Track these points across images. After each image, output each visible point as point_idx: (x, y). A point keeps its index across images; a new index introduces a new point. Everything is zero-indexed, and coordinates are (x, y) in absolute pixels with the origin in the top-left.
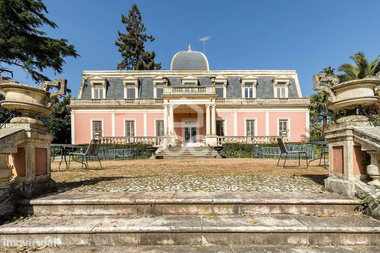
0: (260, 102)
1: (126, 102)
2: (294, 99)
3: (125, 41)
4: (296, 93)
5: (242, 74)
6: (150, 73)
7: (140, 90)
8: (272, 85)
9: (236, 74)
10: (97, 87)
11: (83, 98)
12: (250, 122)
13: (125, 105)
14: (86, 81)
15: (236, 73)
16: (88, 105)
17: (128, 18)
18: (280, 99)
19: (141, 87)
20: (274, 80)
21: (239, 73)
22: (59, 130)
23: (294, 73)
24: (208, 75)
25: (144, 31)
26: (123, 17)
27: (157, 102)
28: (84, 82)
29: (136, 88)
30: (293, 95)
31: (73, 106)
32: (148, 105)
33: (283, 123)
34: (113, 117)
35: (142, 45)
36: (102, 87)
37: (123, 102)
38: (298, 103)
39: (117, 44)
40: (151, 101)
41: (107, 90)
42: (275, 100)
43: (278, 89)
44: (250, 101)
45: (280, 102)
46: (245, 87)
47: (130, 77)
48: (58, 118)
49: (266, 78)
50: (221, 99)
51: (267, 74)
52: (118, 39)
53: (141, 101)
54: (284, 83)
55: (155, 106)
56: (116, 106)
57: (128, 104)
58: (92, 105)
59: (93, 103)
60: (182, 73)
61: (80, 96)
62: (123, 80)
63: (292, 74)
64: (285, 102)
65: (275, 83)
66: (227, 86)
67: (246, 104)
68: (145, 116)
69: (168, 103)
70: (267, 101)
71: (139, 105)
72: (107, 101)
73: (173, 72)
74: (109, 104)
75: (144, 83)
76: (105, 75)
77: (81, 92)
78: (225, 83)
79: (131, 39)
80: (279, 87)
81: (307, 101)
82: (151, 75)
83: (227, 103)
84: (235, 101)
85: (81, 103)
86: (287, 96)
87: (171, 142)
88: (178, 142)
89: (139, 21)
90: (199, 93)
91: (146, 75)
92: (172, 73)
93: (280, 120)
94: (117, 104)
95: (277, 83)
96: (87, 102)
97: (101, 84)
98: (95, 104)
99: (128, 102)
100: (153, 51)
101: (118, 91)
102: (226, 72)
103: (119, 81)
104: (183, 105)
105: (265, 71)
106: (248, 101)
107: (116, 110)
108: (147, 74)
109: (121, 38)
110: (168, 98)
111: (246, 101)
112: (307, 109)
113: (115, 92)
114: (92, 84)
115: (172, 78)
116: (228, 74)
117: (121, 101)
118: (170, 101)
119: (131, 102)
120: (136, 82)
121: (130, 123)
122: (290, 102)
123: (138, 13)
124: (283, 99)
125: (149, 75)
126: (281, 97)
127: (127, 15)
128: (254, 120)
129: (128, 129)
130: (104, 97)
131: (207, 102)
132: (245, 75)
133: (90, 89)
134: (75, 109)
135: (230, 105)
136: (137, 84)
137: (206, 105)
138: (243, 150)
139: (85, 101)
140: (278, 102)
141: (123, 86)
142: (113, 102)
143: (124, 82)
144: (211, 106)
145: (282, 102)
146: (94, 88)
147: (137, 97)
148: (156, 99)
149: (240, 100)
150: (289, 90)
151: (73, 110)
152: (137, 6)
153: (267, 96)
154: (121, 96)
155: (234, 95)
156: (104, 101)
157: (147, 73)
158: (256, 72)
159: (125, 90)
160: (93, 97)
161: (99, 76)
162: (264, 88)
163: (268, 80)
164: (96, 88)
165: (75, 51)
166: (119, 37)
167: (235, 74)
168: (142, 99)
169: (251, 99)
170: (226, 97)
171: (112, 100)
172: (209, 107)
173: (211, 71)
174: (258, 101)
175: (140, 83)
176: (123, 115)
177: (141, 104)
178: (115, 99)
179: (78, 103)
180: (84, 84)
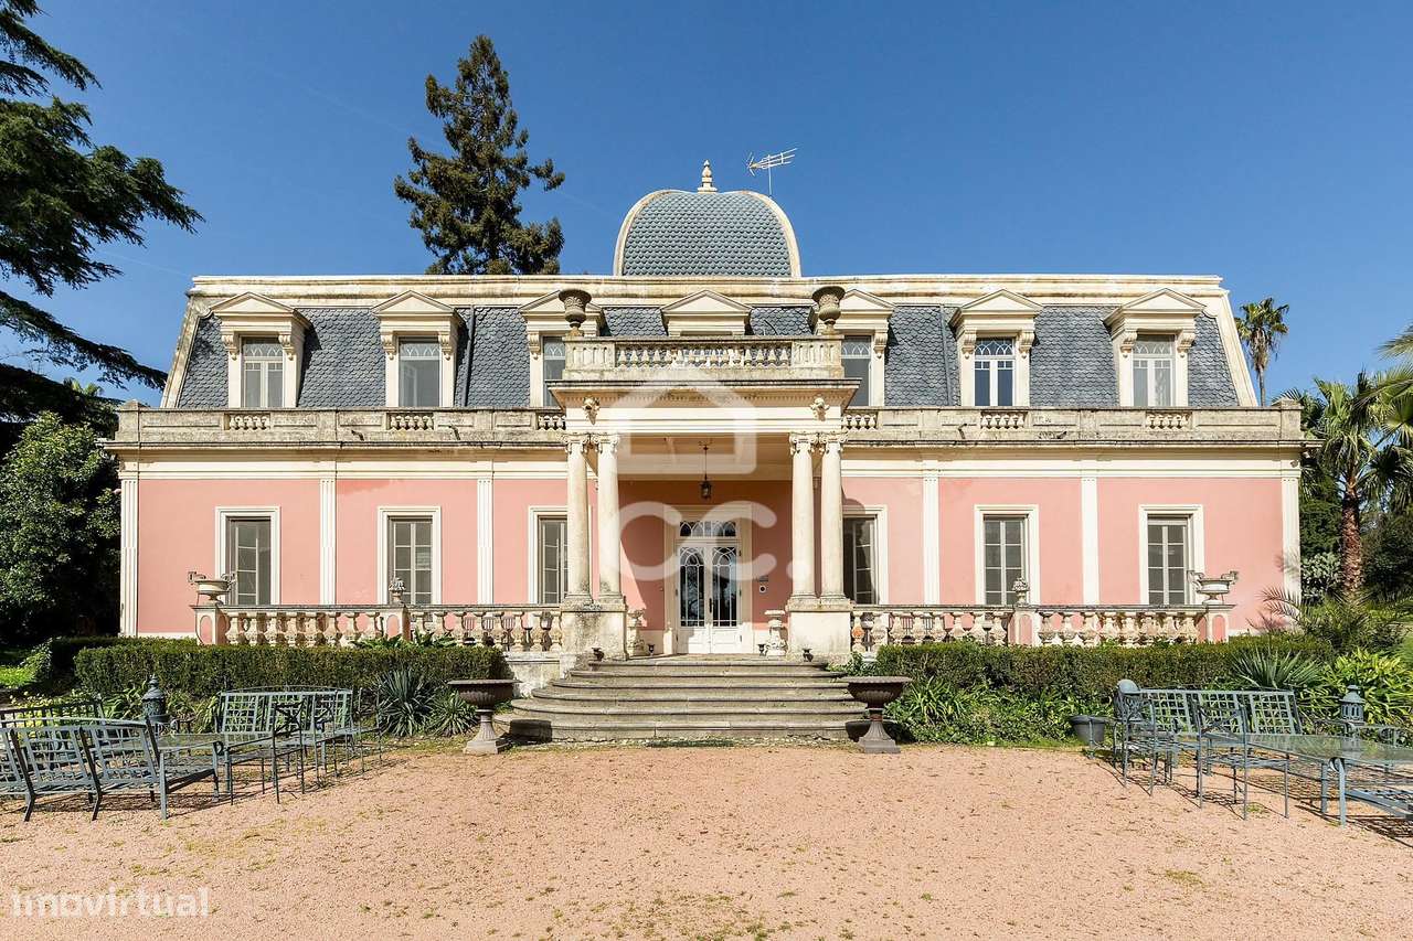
0: (1052, 429)
1: (394, 423)
2: (1221, 414)
3: (439, 182)
4: (1228, 384)
5: (960, 291)
6: (516, 288)
7: (464, 369)
8: (1109, 348)
9: (934, 295)
10: (258, 354)
11: (183, 406)
12: (1003, 525)
13: (386, 438)
14: (203, 323)
15: (929, 288)
16: (206, 438)
17: (454, 91)
18: (1150, 411)
19: (467, 352)
20: (1118, 321)
21: (947, 289)
22: (63, 558)
23: (1215, 289)
24: (792, 296)
25: (520, 146)
26: (432, 85)
27: (547, 428)
28: (192, 328)
29: (443, 357)
30: (1210, 392)
31: (129, 444)
32: (500, 438)
33: (1165, 530)
34: (327, 497)
35: (510, 197)
36: (280, 354)
37: (376, 427)
38: (1241, 433)
39: (403, 193)
40: (513, 419)
41: (304, 364)
42: (1129, 417)
43: (1136, 363)
44: (1003, 422)
45: (1152, 427)
46: (978, 353)
47: (413, 306)
48: (64, 500)
49: (1077, 311)
50: (860, 412)
51: (1081, 292)
52: (412, 175)
53: (467, 419)
54: (1168, 336)
55: (531, 444)
56: (342, 443)
57: (403, 435)
58: (222, 438)
59: (232, 430)
60: (667, 289)
61: (173, 398)
62: (380, 319)
63: (1204, 292)
64: (1175, 429)
65: (1127, 335)
66: (887, 352)
67: (984, 436)
68: (484, 493)
69: (587, 426)
70: (1091, 424)
71: (453, 438)
72: (299, 420)
73: (625, 282)
74: (310, 435)
75: (486, 335)
76: (295, 297)
77: (177, 379)
78: (877, 336)
79: (464, 175)
80: (1141, 357)
81: (1286, 421)
82: (516, 295)
83: (891, 434)
84: (928, 423)
85: (173, 430)
86: (1181, 399)
87: (605, 635)
88: (644, 624)
89: (498, 102)
90: (757, 375)
91: (495, 296)
92: (618, 289)
93: (1150, 517)
94: (344, 435)
95: (1135, 336)
96: (202, 423)
97: (272, 339)
98: (241, 436)
99: (402, 423)
100: (555, 220)
101: (358, 375)
102: (881, 281)
103: (362, 325)
104: (670, 440)
105: (1073, 281)
106: (993, 422)
107: (342, 466)
108: (498, 292)
109: (425, 171)
110: (589, 401)
111: (985, 422)
112: (1286, 463)
113: (345, 377)
114: (231, 338)
115: (618, 312)
116: (894, 291)
117: (369, 418)
118: (602, 413)
119: (416, 427)
120: (444, 328)
121: (413, 527)
122: (1201, 426)
123: (495, 72)
124: (1164, 412)
125: (511, 296)
126: (1152, 403)
127: (449, 81)
128: (1023, 517)
129: (400, 559)
130: (289, 400)
131: (796, 420)
132: (976, 295)
133: (221, 363)
134: (141, 461)
135: (903, 442)
136: (447, 338)
137: (792, 439)
138: (997, 684)
139: (193, 418)
140: (1142, 428)
141: (380, 348)
142: (327, 428)
143: (388, 327)
144: (817, 445)
145: (1161, 427)
146: (239, 357)
147: (447, 399)
148: (540, 413)
149: (954, 418)
150: (1193, 370)
151: (130, 465)
152: (490, 44)
153: (1086, 396)
154: (370, 396)
155: (924, 393)
156: (283, 419)
157: (499, 288)
158: (1027, 283)
159: (392, 367)
160: (235, 402)
161: (268, 299)
162: (1066, 362)
163: (1085, 322)
164: (251, 360)
165: (173, 191)
166: (417, 169)
167: (927, 295)
168: (468, 411)
169: (1010, 413)
170: (882, 404)
171: (321, 414)
172: (808, 446)
173: (808, 279)
174: (1043, 421)
175: (463, 336)
176: (376, 490)
177: (465, 434)
178: (337, 411)
179: (155, 429)
180: (196, 339)
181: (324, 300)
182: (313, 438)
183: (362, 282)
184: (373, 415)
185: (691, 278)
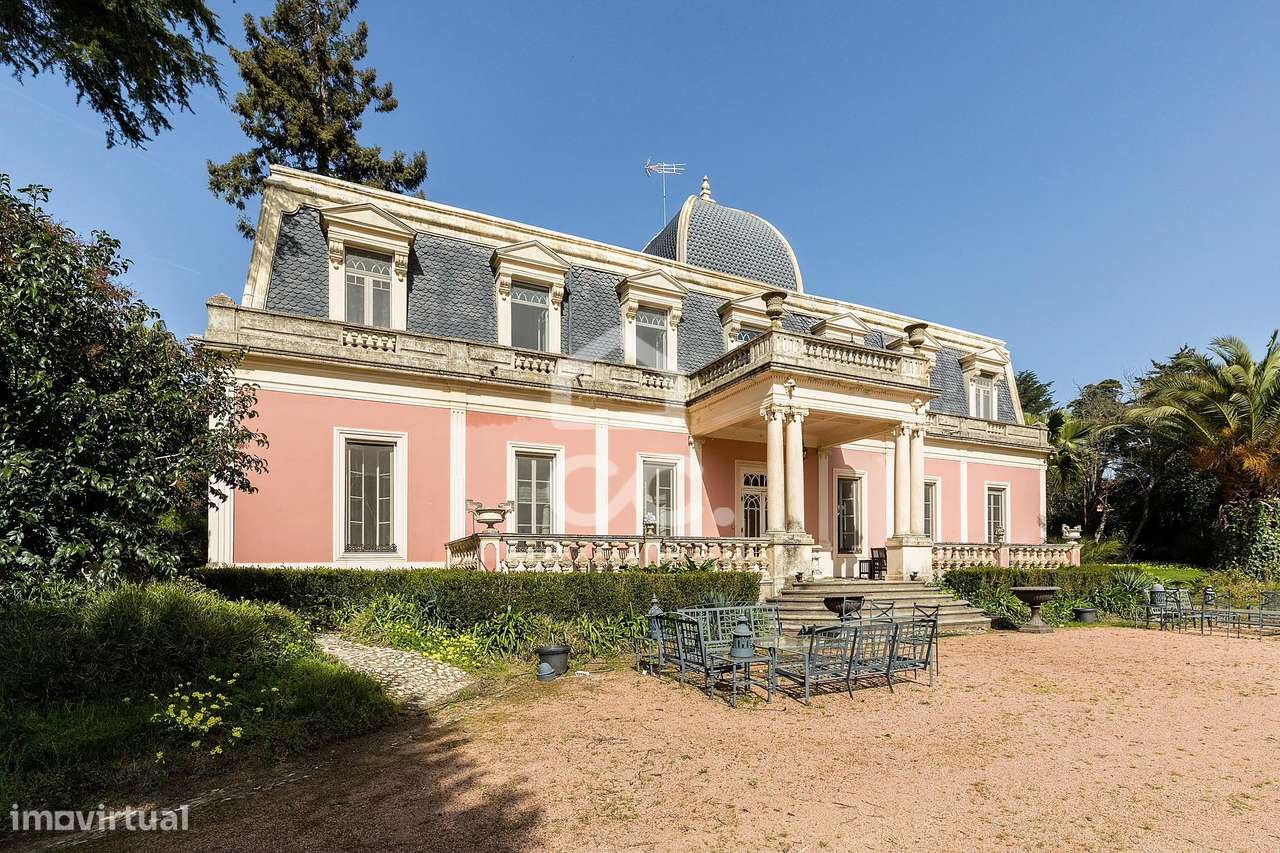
1: (518, 362)
4: (1012, 409)
7: (564, 320)
8: (961, 377)
9: (879, 324)
10: (364, 268)
11: (274, 309)
13: (516, 376)
14: (288, 218)
16: (322, 351)
18: (990, 423)
19: (567, 305)
20: (969, 361)
24: (801, 307)
27: (648, 385)
28: (277, 220)
29: (551, 306)
30: (1005, 414)
32: (618, 390)
33: (992, 497)
34: (458, 430)
36: (387, 273)
37: (505, 365)
41: (409, 287)
42: (980, 425)
45: (989, 432)
47: (533, 254)
49: (946, 350)
53: (585, 369)
54: (989, 375)
56: (475, 377)
57: (526, 376)
60: (720, 283)
61: (261, 297)
62: (500, 260)
64: (998, 435)
68: (602, 438)
70: (964, 426)
71: (576, 385)
72: (428, 347)
73: (689, 270)
74: (440, 363)
75: (581, 292)
77: (263, 275)
81: (1042, 436)
82: (608, 262)
85: (281, 337)
86: (995, 417)
87: (800, 562)
91: (590, 258)
93: (990, 489)
94: (473, 368)
95: (979, 373)
96: (318, 333)
97: (387, 257)
101: (465, 306)
103: (465, 260)
107: (472, 398)
108: (594, 256)
112: (1041, 461)
114: (340, 247)
117: (499, 355)
119: (542, 370)
121: (534, 463)
122: (1010, 434)
124: (994, 424)
125: (604, 262)
126: (982, 416)
130: (399, 323)
136: (557, 290)
139: (305, 327)
141: (493, 288)
142: (458, 359)
143: (508, 269)
145: (993, 433)
146: (343, 268)
148: (645, 371)
153: (954, 407)
157: (595, 253)
159: (503, 307)
160: (338, 314)
163: (950, 358)
164: (356, 273)
167: (875, 323)
168: (589, 362)
171: (451, 345)
176: (504, 426)
177: (587, 382)
178: (468, 344)
179: (257, 333)
180: (282, 235)
181: (426, 226)
182: (444, 368)
183: (466, 217)
184: (503, 352)
185: (736, 277)
